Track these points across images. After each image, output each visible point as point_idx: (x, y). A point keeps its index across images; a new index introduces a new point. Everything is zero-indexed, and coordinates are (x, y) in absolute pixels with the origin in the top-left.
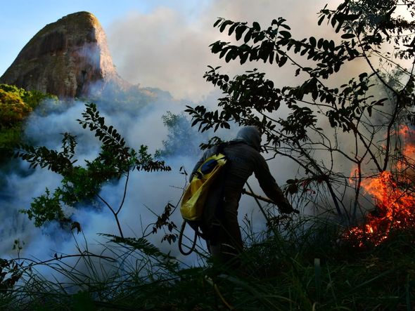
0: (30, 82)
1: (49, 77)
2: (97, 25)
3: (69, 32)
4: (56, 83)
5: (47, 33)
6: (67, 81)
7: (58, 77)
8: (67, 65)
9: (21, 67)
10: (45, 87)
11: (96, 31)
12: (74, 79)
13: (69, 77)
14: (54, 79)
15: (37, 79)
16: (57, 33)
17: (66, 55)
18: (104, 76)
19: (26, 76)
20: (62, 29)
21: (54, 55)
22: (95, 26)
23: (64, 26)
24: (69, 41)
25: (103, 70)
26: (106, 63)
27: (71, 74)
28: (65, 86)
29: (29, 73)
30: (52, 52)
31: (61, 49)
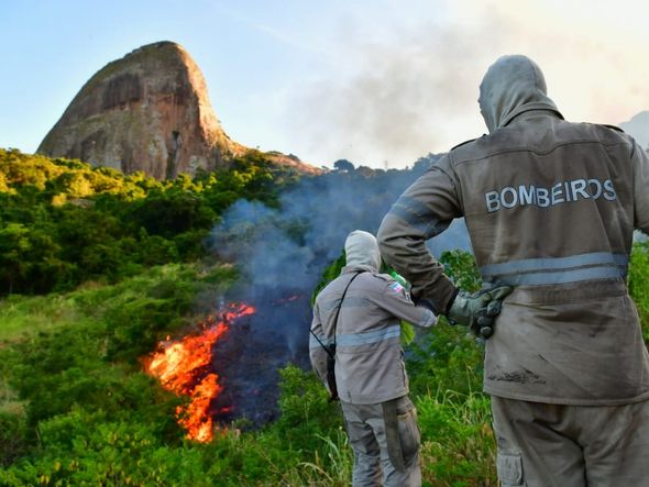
0: (93, 151)
1: (123, 143)
2: (191, 61)
3: (148, 74)
4: (135, 152)
5: (113, 76)
6: (151, 148)
7: (138, 142)
8: (149, 123)
9: (76, 129)
10: (118, 158)
11: (190, 70)
12: (162, 144)
13: (154, 142)
14: (133, 146)
15: (103, 147)
16: (128, 76)
17: (146, 108)
18: (206, 138)
19: (86, 144)
20: (135, 69)
21: (127, 109)
22: (187, 64)
23: (139, 65)
24: (150, 87)
25: (205, 129)
26: (208, 119)
27: (157, 138)
28: (150, 156)
29: (90, 138)
30: (123, 104)
31: (136, 99)
